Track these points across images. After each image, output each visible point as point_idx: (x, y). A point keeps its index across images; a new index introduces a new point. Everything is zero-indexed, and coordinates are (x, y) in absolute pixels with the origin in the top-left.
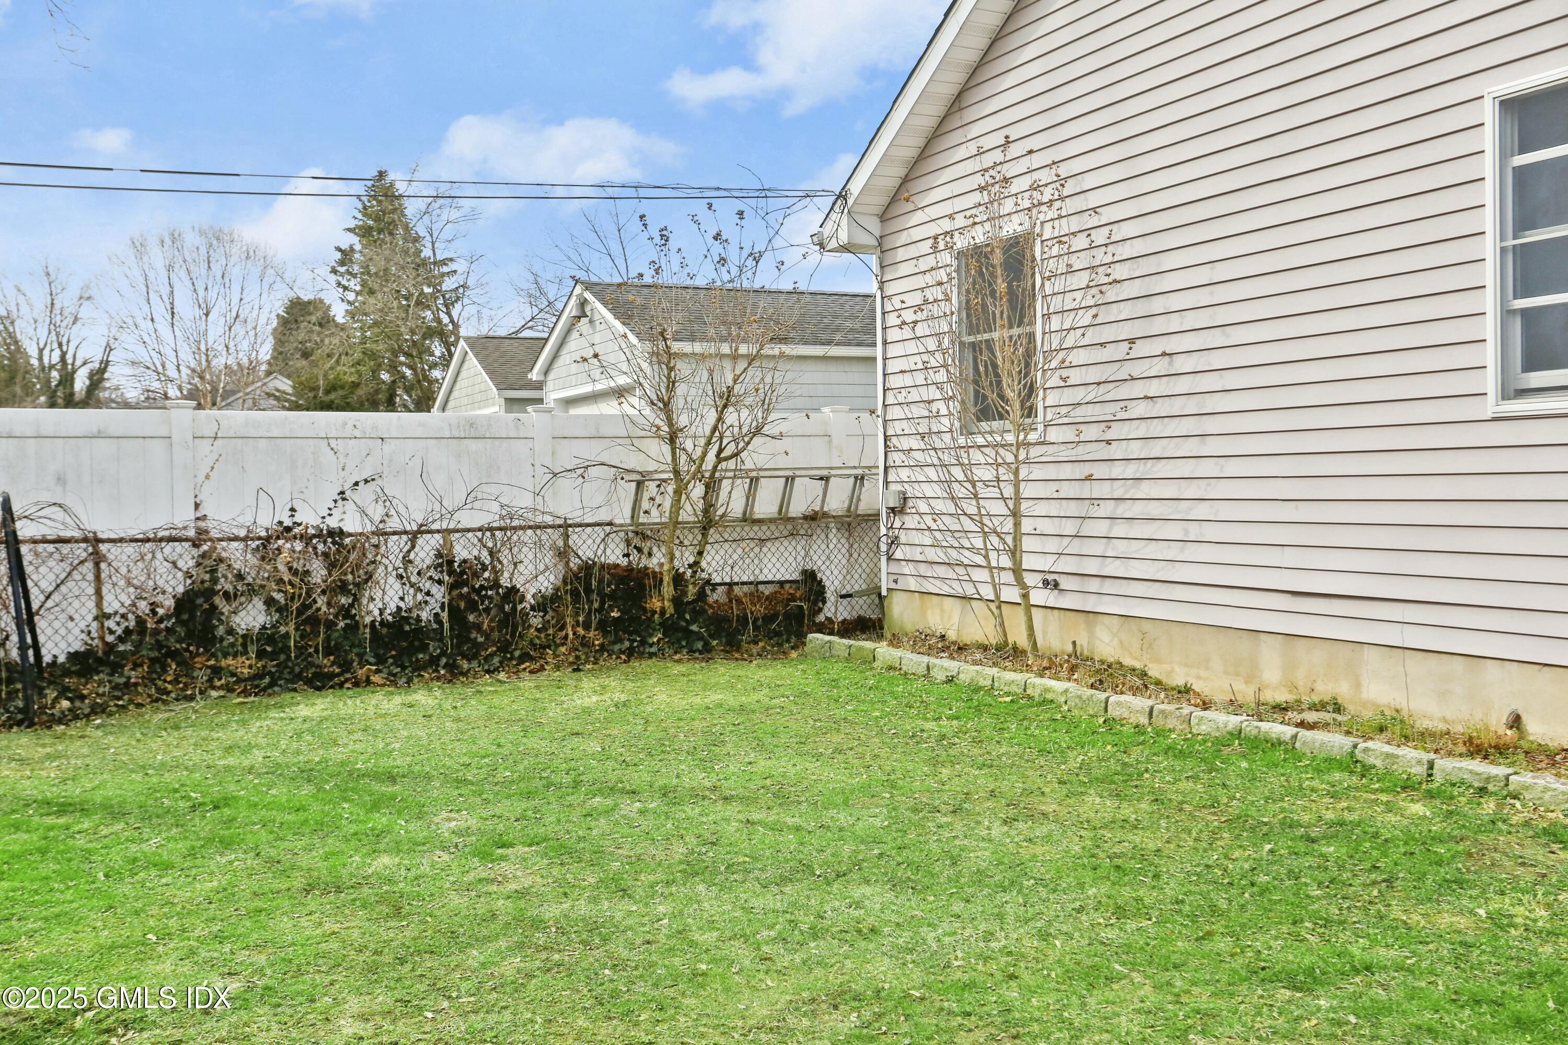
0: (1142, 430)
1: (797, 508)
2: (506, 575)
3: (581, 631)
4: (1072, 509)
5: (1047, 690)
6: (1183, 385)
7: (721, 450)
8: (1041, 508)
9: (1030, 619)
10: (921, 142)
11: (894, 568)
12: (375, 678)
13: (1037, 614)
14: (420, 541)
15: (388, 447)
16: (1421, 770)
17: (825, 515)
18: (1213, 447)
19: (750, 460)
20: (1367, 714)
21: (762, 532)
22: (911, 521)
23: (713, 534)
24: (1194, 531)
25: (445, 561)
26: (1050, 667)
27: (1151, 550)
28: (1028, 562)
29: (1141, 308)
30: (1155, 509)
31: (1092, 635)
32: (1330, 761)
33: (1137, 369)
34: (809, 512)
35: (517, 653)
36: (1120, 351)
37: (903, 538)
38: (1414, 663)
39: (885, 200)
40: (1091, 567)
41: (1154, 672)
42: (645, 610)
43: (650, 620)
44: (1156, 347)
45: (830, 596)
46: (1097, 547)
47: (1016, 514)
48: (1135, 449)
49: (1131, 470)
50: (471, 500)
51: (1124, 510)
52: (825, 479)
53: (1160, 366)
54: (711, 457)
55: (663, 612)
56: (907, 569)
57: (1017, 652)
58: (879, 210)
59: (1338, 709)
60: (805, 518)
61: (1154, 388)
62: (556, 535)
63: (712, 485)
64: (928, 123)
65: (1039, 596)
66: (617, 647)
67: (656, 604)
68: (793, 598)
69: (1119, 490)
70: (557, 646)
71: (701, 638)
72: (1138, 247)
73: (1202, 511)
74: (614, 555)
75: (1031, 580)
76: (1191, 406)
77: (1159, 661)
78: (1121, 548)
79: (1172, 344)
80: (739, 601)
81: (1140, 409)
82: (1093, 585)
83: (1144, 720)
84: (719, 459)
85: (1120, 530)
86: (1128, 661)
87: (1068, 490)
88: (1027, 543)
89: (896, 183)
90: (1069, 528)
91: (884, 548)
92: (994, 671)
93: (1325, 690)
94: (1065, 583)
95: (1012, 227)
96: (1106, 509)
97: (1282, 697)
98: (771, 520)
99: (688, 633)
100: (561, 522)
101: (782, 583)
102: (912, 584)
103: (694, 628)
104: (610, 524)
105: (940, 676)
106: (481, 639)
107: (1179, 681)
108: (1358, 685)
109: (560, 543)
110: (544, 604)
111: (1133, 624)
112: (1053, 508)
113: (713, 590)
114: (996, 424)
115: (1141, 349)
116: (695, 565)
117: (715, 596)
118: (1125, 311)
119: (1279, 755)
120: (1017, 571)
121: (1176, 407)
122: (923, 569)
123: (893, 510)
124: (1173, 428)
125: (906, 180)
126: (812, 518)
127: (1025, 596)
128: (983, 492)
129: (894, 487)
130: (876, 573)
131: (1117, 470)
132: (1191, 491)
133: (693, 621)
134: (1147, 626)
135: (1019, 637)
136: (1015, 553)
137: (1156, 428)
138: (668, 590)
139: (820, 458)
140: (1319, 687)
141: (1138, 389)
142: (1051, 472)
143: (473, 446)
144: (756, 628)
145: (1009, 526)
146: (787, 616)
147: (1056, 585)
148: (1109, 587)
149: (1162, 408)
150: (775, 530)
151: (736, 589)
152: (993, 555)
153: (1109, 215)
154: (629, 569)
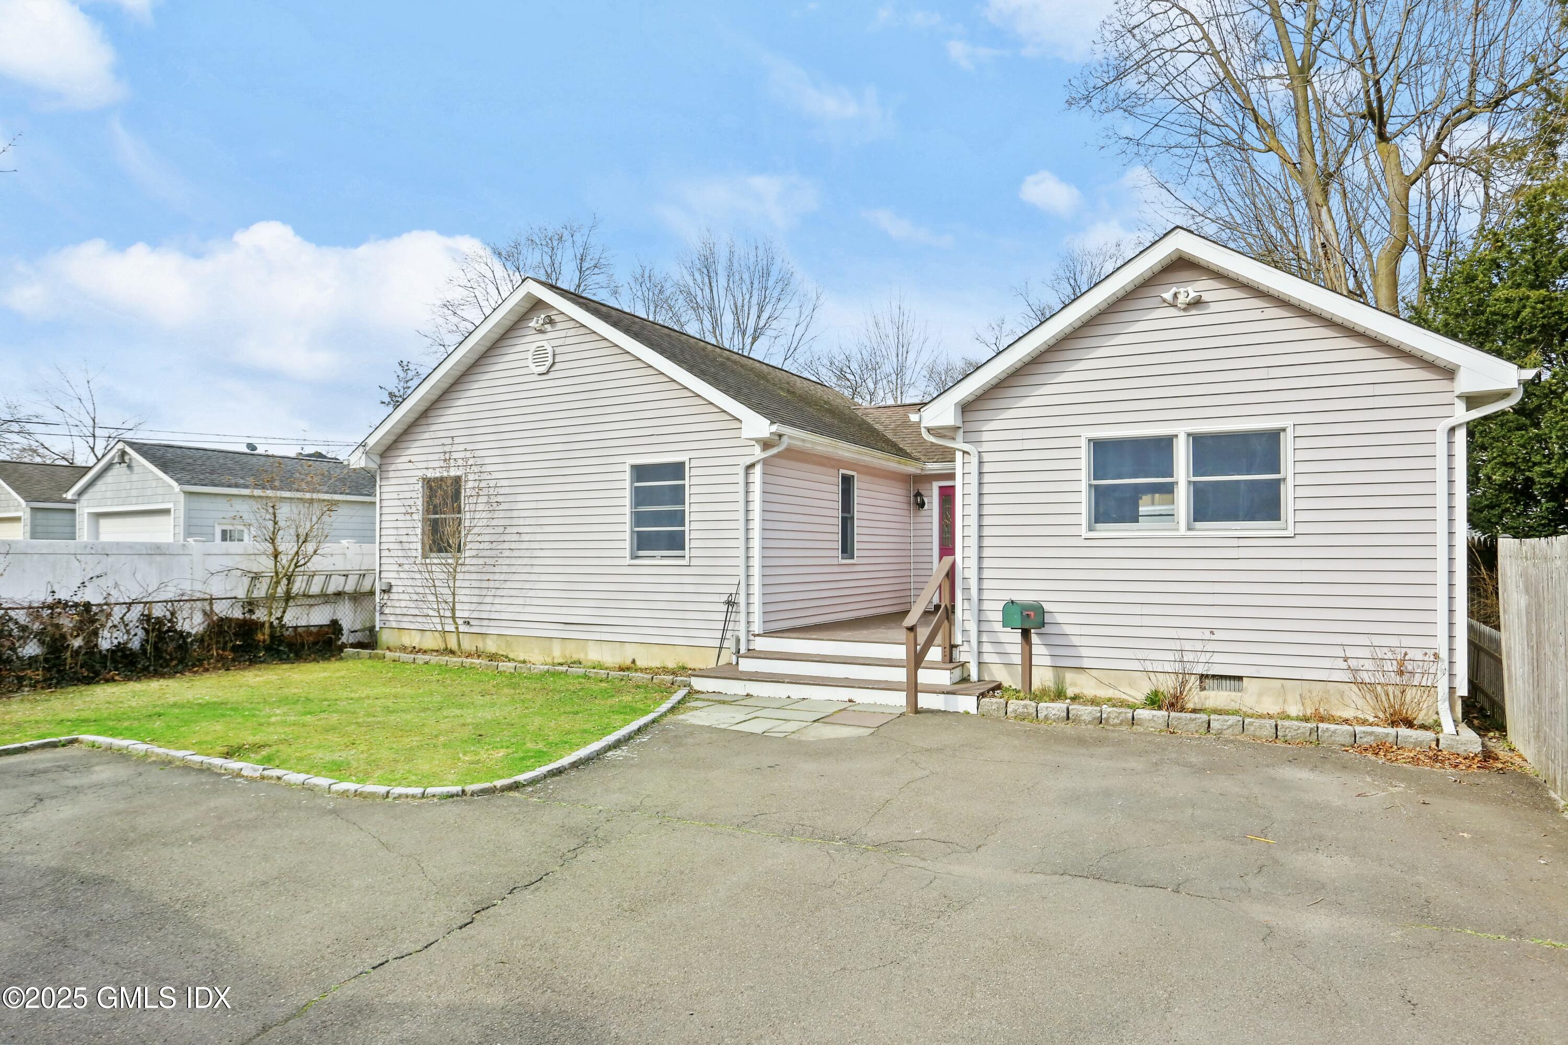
0: (508, 561)
1: (331, 590)
2: (180, 624)
3: (221, 652)
4: (477, 592)
5: (472, 663)
6: (525, 545)
7: (298, 562)
8: (464, 591)
9: (459, 638)
10: (405, 427)
11: (383, 617)
12: (117, 678)
13: (461, 635)
14: (133, 608)
15: (110, 559)
16: (605, 676)
17: (345, 593)
18: (536, 569)
19: (311, 566)
20: (589, 664)
21: (312, 601)
22: (393, 596)
23: (291, 603)
24: (528, 601)
25: (146, 618)
26: (469, 655)
27: (511, 609)
28: (458, 614)
29: (508, 514)
30: (513, 592)
31: (484, 642)
32: (578, 677)
33: (507, 538)
34: (336, 591)
35: (190, 663)
36: (501, 530)
37: (389, 603)
38: (604, 645)
39: (384, 448)
40: (485, 615)
41: (511, 656)
42: (254, 640)
43: (257, 645)
44: (515, 530)
45: (345, 632)
46: (488, 607)
47: (454, 594)
48: (505, 569)
49: (503, 577)
50: (162, 585)
51: (499, 592)
52: (346, 576)
53: (516, 538)
54: (292, 566)
55: (264, 641)
56: (391, 618)
57: (452, 652)
58: (380, 452)
59: (580, 663)
60: (335, 594)
61: (513, 546)
62: (206, 604)
63: (290, 579)
64: (410, 419)
65: (462, 628)
66: (242, 659)
67: (260, 637)
68: (327, 633)
69: (497, 585)
70: (209, 659)
71: (285, 653)
72: (507, 490)
73: (531, 593)
74: (237, 614)
75: (460, 622)
76: (528, 554)
77: (513, 651)
78: (498, 607)
79: (521, 530)
80: (300, 635)
81: (506, 553)
82: (485, 623)
83: (513, 671)
84: (296, 566)
85: (497, 600)
86: (501, 653)
87: (474, 584)
88: (458, 606)
89: (391, 442)
90: (475, 599)
91: (378, 608)
92: (447, 658)
93: (576, 657)
94: (472, 622)
95: (453, 472)
96: (493, 592)
97: (561, 661)
98: (318, 596)
99: (278, 652)
100: (209, 597)
101: (321, 626)
102: (394, 625)
103: (282, 648)
104: (235, 598)
105: (421, 662)
106: (168, 657)
107: (522, 659)
108: (586, 654)
109: (208, 608)
110: (201, 639)
111: (503, 638)
112: (467, 591)
113: (287, 630)
114: (443, 555)
115: (509, 530)
116: (280, 619)
117: (288, 633)
118: (502, 514)
119: (562, 676)
120: (454, 617)
121: (522, 553)
122: (400, 618)
123: (384, 591)
124: (520, 561)
125: (395, 441)
126: (339, 594)
127: (457, 628)
128: (437, 583)
129: (383, 580)
130: (373, 620)
131: (497, 577)
132: (528, 586)
133: (279, 645)
134: (508, 638)
135: (453, 644)
136: (453, 610)
137: (513, 561)
138: (267, 630)
139: (340, 565)
140: (574, 656)
141: (506, 545)
142: (467, 576)
143: (158, 558)
144: (309, 648)
145: (451, 600)
146: (324, 642)
147: (469, 623)
148: (492, 623)
149: (516, 553)
150: (318, 601)
151: (299, 629)
152: (442, 612)
153: (495, 475)
154: (245, 620)
